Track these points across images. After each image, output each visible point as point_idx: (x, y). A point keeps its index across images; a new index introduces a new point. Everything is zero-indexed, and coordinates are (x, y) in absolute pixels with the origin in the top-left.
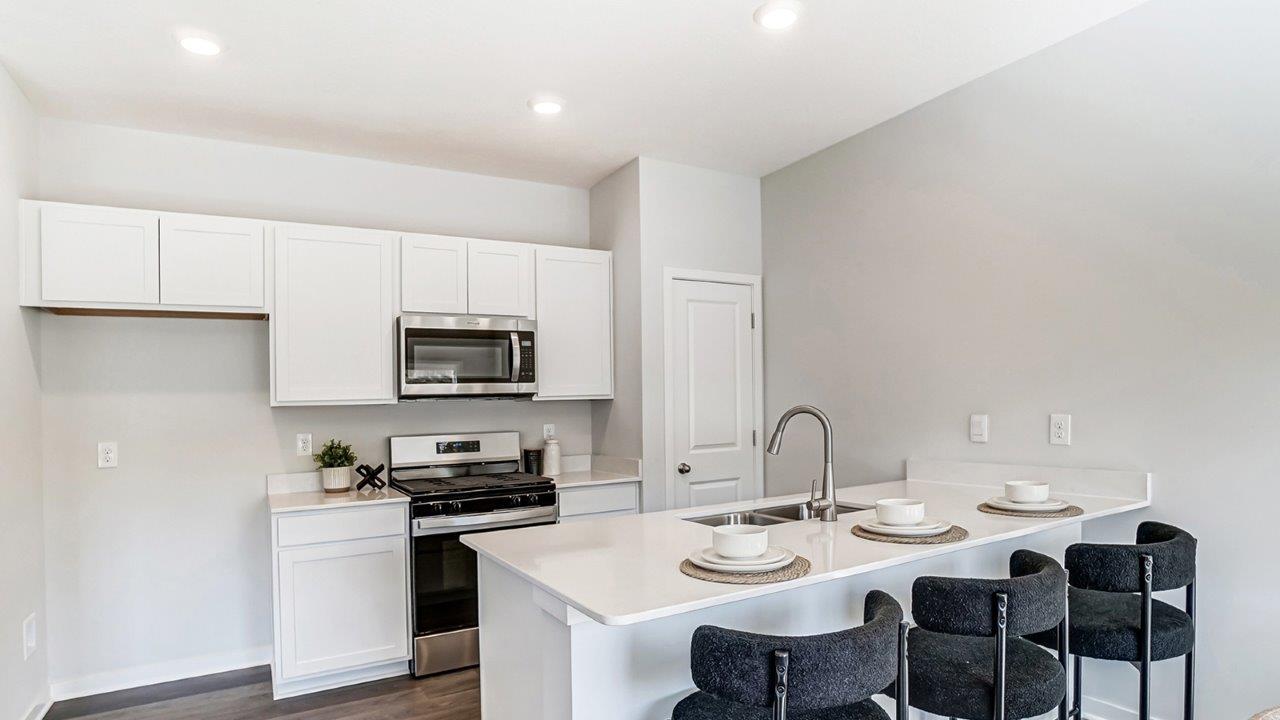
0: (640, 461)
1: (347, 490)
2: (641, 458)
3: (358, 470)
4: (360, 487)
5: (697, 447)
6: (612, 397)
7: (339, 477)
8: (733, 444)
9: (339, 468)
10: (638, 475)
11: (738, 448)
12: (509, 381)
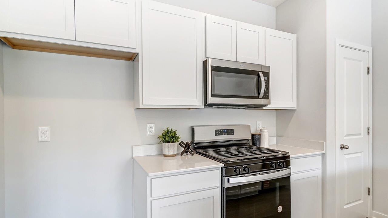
0: (325, 143)
1: (175, 155)
2: (326, 141)
3: (180, 144)
4: (182, 154)
5: (347, 135)
6: (296, 109)
7: (172, 148)
8: (360, 134)
9: (172, 143)
10: (323, 150)
11: (362, 136)
12: (258, 98)
